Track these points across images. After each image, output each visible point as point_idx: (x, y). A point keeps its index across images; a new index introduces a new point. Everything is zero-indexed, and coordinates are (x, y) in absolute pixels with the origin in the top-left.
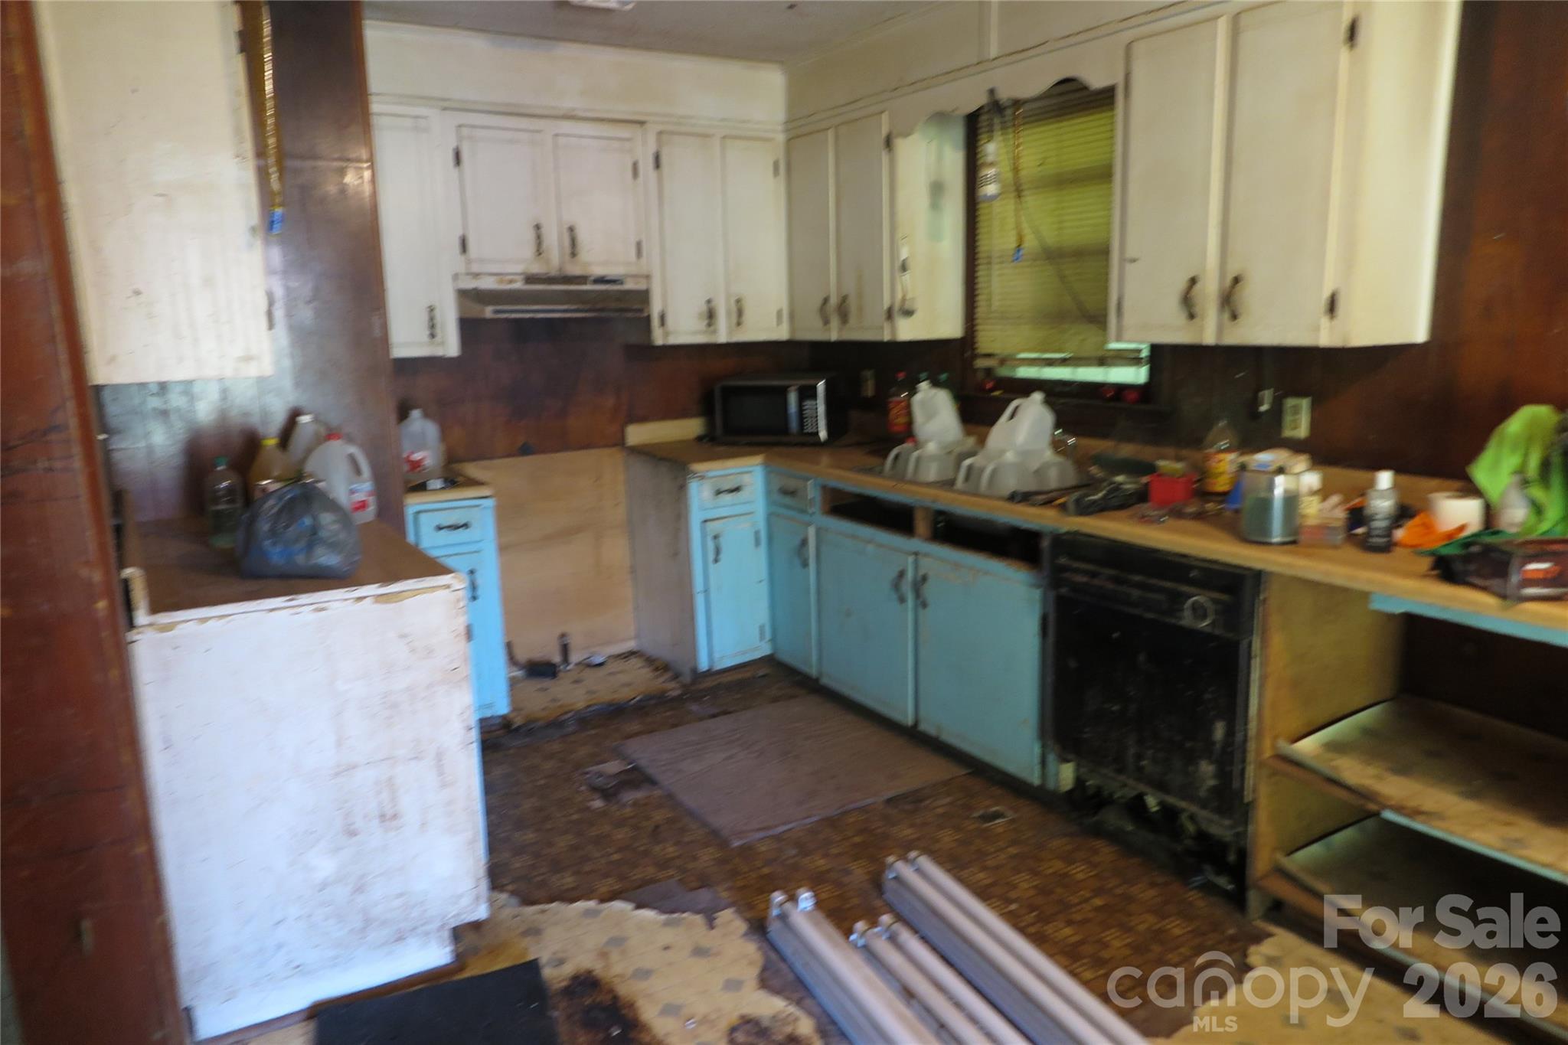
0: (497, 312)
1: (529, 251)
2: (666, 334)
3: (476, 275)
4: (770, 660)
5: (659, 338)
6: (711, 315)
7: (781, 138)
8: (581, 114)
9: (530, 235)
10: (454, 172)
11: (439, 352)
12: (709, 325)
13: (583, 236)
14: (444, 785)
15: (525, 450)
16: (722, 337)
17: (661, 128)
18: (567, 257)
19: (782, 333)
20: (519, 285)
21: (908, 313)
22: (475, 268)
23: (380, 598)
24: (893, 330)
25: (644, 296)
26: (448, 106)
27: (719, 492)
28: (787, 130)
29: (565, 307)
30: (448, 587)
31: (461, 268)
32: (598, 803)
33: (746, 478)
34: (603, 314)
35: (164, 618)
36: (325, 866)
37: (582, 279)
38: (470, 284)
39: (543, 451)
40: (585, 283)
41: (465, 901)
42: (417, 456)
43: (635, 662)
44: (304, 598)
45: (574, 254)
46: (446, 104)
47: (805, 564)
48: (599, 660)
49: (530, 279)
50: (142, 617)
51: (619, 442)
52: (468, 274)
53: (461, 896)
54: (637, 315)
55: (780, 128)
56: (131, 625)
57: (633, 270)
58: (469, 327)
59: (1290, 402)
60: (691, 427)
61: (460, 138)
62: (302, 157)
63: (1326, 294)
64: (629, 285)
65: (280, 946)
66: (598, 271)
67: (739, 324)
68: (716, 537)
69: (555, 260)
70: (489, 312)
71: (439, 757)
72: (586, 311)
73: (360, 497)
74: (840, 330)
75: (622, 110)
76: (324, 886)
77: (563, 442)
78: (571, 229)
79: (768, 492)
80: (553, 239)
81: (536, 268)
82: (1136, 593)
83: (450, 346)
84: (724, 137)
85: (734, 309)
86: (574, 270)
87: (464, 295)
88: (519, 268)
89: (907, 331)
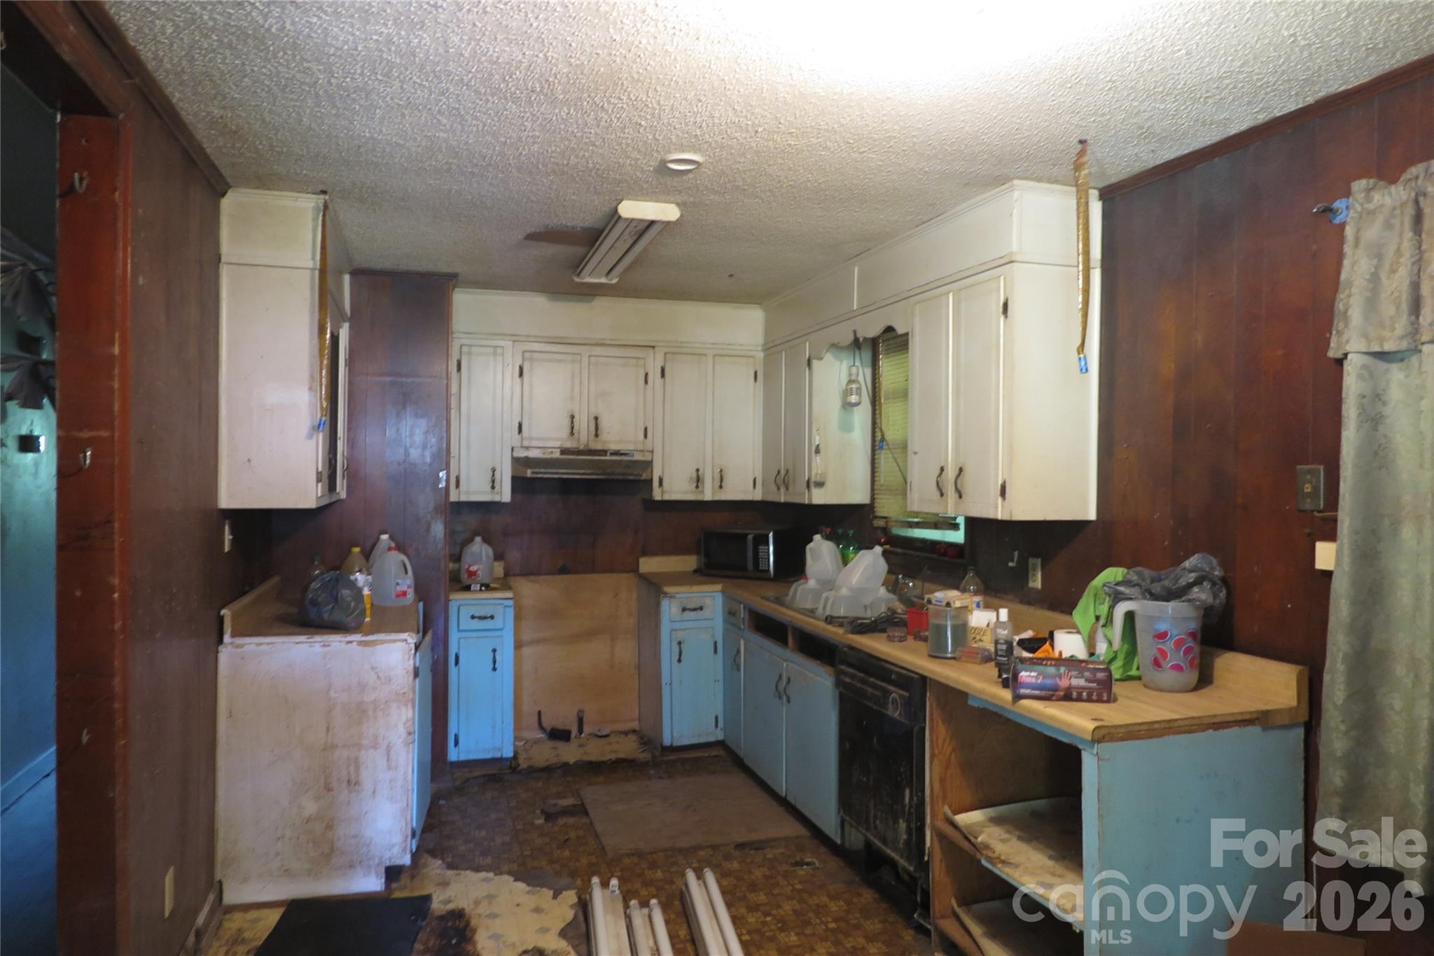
0: (533, 473)
1: (565, 432)
2: (663, 492)
3: (527, 448)
4: (720, 744)
5: (657, 495)
6: (698, 480)
7: (761, 355)
8: (608, 342)
9: (567, 422)
10: (518, 380)
11: (497, 498)
12: (697, 487)
13: (604, 423)
14: (389, 768)
15: (563, 571)
16: (708, 496)
17: (667, 350)
18: (592, 437)
19: (757, 495)
20: (557, 455)
21: (820, 484)
22: (526, 443)
23: (360, 643)
24: (810, 498)
25: (648, 464)
26: (515, 338)
27: (684, 610)
28: (764, 350)
29: (582, 471)
30: (406, 640)
31: (517, 443)
32: (540, 821)
33: (708, 601)
34: (612, 477)
35: (239, 641)
36: (310, 807)
37: (604, 452)
38: (521, 454)
39: (576, 573)
40: (606, 455)
41: (396, 850)
42: (473, 568)
43: (633, 737)
44: (318, 638)
45: (597, 435)
46: (516, 338)
47: (739, 669)
48: (604, 733)
49: (564, 451)
50: (227, 638)
51: (634, 569)
52: (522, 447)
53: (394, 845)
54: (638, 478)
55: (760, 348)
56: (220, 641)
57: (640, 447)
58: (519, 483)
59: (1031, 561)
60: (689, 562)
61: (523, 360)
62: (407, 376)
63: (1000, 482)
64: (638, 457)
65: (277, 854)
66: (614, 447)
67: (721, 487)
68: (680, 643)
69: (584, 437)
70: (529, 473)
71: (389, 748)
72: (597, 474)
73: (404, 588)
74: (785, 495)
75: (640, 339)
76: (308, 820)
77: (594, 567)
78: (596, 419)
79: (724, 612)
80: (583, 425)
81: (568, 444)
82: (870, 690)
83: (505, 494)
84: (714, 356)
85: (717, 477)
86: (598, 446)
87: (516, 461)
88: (558, 444)
89: (819, 497)
